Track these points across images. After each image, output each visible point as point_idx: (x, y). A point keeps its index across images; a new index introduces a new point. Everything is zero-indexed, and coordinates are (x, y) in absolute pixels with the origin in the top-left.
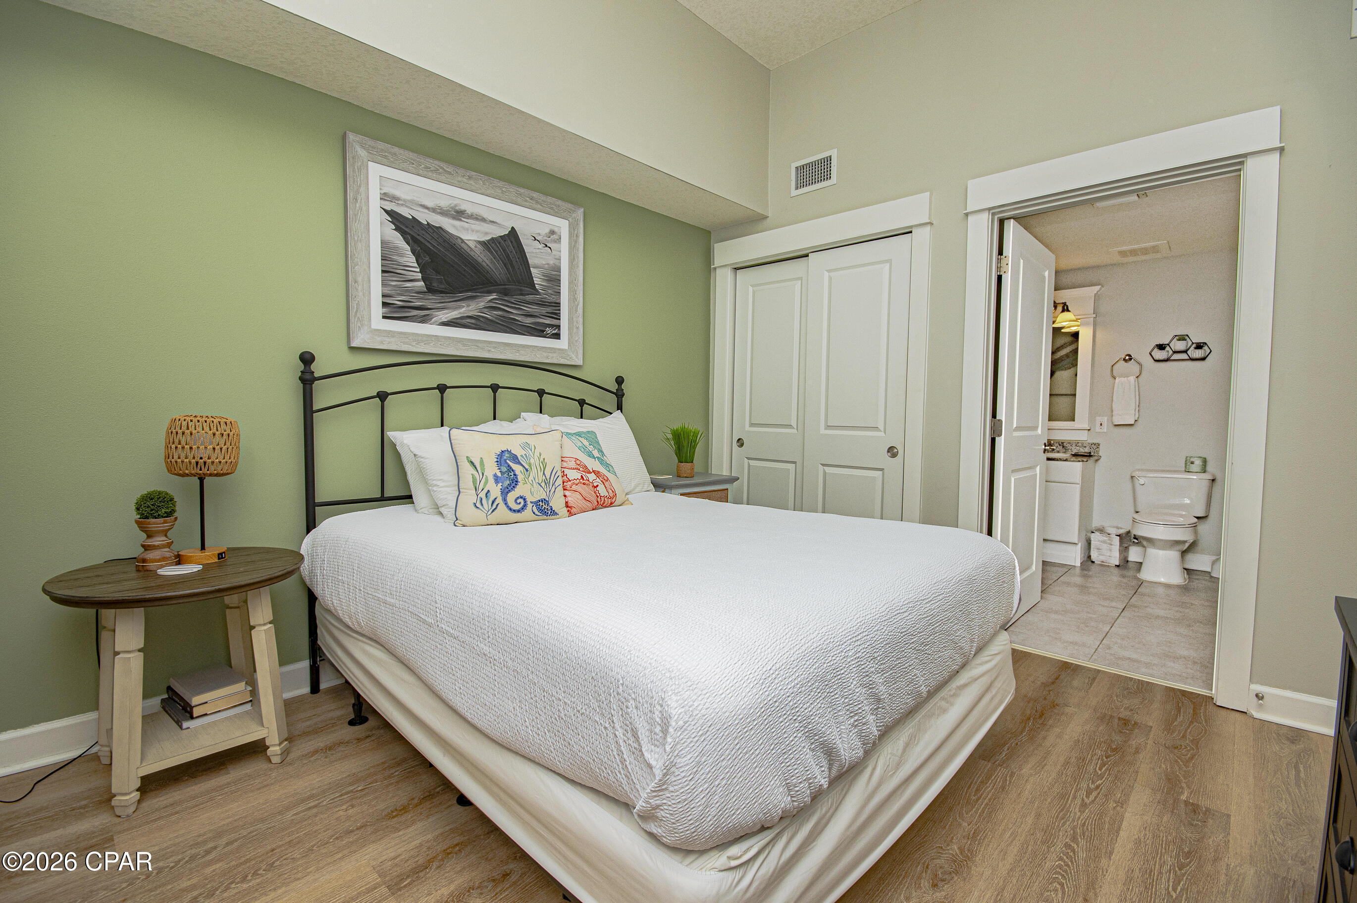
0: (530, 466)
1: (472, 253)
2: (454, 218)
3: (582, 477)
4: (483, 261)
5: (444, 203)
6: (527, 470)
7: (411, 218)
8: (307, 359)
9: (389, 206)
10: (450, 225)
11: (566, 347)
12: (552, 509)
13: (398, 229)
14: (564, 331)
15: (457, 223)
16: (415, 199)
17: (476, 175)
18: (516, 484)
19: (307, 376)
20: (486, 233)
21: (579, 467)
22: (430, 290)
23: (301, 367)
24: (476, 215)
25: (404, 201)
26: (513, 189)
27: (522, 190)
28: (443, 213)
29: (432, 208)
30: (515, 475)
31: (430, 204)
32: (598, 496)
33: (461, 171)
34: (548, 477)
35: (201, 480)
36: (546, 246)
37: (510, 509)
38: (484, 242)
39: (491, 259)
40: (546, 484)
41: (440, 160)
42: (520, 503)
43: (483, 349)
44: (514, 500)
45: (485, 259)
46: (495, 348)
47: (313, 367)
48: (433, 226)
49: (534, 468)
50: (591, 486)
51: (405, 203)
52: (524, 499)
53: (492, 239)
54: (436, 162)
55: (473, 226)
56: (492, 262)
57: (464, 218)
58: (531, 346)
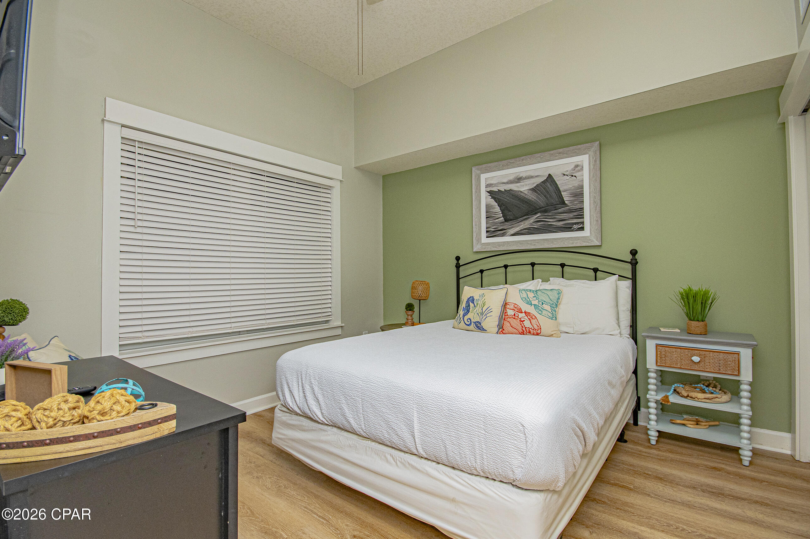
0: (477, 305)
1: (526, 197)
2: (517, 182)
3: (515, 314)
4: (532, 198)
5: (511, 178)
6: (475, 307)
7: (498, 190)
8: (458, 258)
9: (489, 189)
10: (514, 187)
11: (588, 234)
12: (482, 327)
13: (493, 198)
14: (587, 225)
15: (518, 184)
16: (499, 181)
17: (525, 157)
18: (468, 313)
19: (458, 266)
20: (534, 183)
21: (515, 309)
22: (506, 220)
23: (456, 262)
24: (528, 176)
25: (495, 184)
26: (547, 154)
27: (552, 152)
28: (511, 182)
29: (507, 182)
30: (469, 308)
31: (505, 181)
32: (523, 327)
33: (518, 159)
34: (483, 311)
35: (420, 301)
36: (572, 176)
37: (465, 324)
38: (533, 188)
39: (537, 196)
40: (481, 314)
41: (507, 159)
42: (469, 321)
43: (531, 244)
44: (467, 319)
45: (533, 197)
46: (538, 243)
47: (460, 262)
48: (507, 190)
49: (478, 306)
50: (518, 320)
51: (496, 185)
52: (471, 320)
53: (537, 185)
54: (506, 161)
55: (526, 183)
56: (537, 197)
57: (522, 180)
58: (561, 238)
